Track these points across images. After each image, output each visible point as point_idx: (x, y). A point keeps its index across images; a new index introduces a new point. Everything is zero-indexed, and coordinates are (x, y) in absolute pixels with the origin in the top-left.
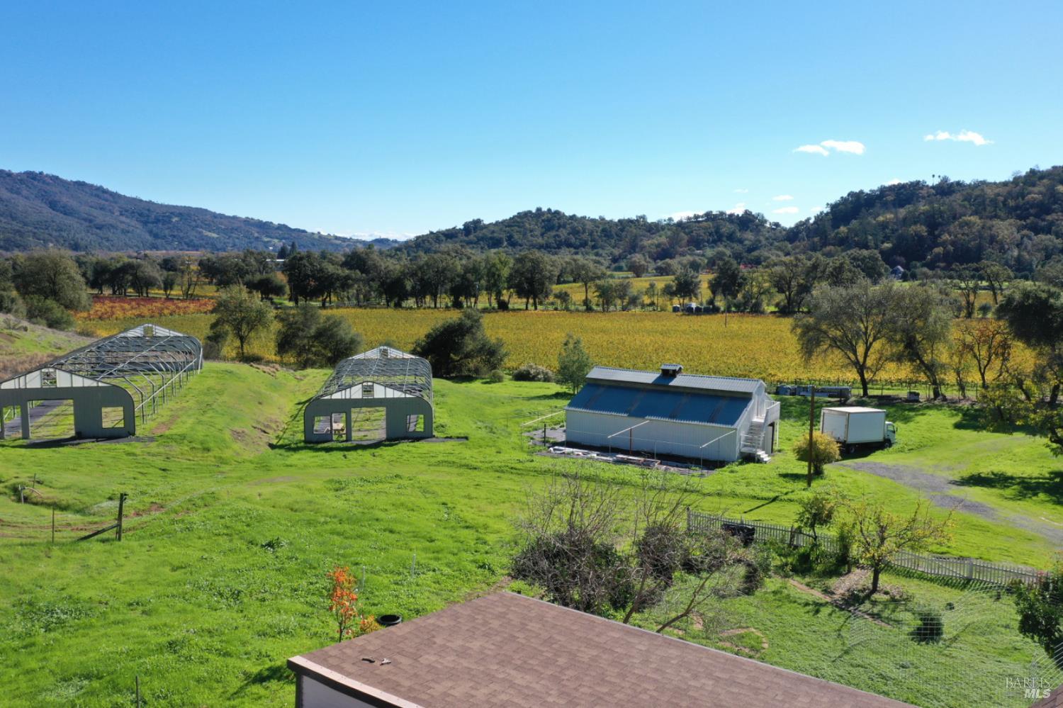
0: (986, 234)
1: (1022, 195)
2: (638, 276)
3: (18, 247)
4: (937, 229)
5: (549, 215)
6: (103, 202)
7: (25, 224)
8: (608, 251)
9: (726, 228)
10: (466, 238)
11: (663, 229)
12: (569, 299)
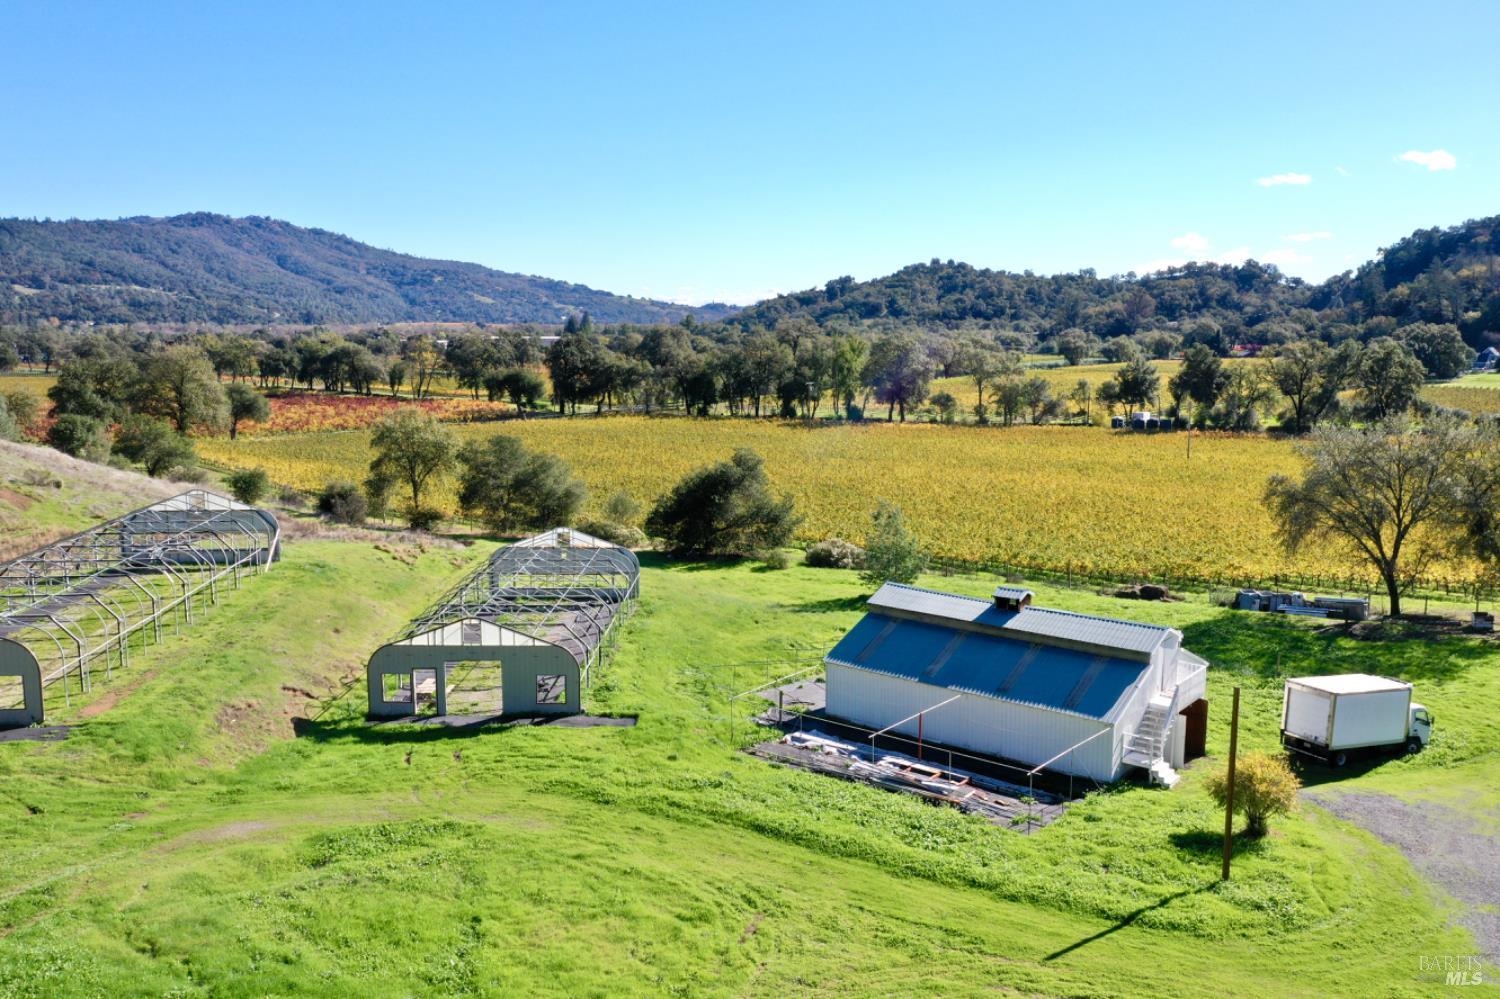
2: (1073, 363)
3: (235, 318)
5: (950, 270)
6: (345, 256)
7: (246, 288)
8: (1033, 322)
9: (1216, 288)
10: (829, 305)
11: (1119, 289)
12: (954, 405)
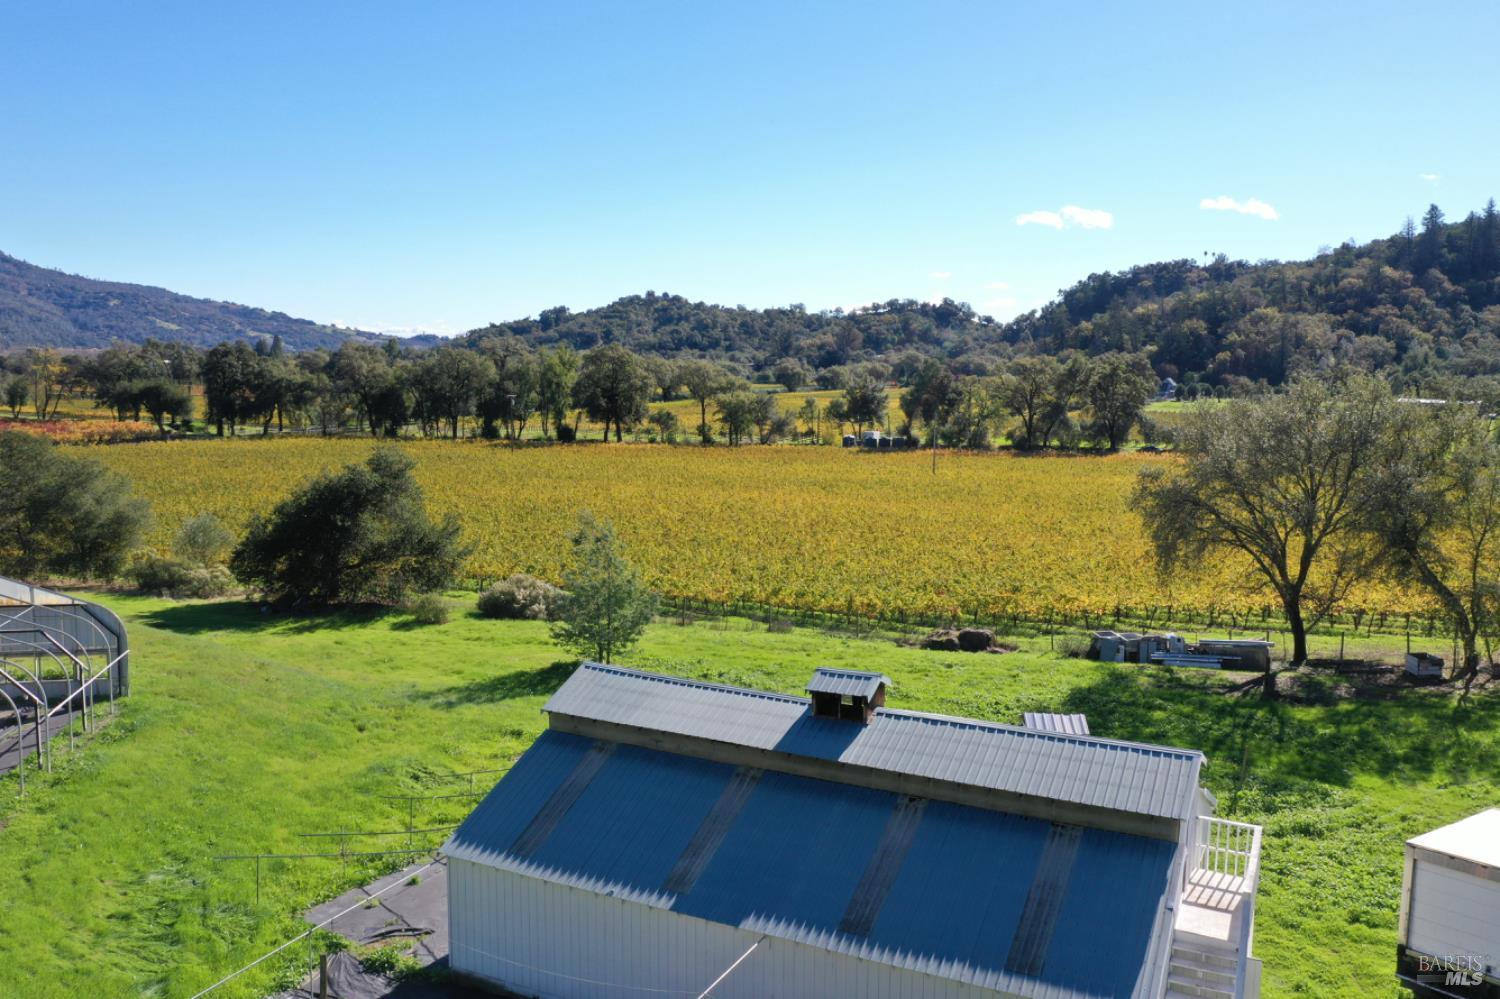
0: (1291, 334)
1: (1335, 279)
2: (791, 390)
4: (1220, 326)
5: (665, 303)
6: (3, 275)
8: (747, 354)
9: (918, 324)
10: (542, 334)
11: (828, 324)
12: (675, 424)
